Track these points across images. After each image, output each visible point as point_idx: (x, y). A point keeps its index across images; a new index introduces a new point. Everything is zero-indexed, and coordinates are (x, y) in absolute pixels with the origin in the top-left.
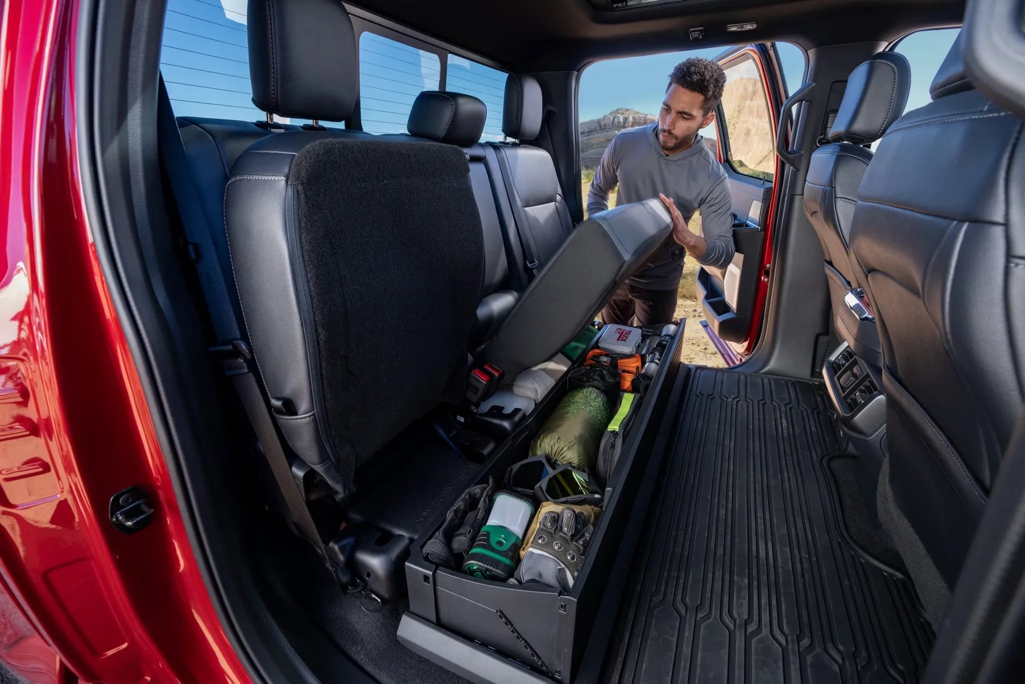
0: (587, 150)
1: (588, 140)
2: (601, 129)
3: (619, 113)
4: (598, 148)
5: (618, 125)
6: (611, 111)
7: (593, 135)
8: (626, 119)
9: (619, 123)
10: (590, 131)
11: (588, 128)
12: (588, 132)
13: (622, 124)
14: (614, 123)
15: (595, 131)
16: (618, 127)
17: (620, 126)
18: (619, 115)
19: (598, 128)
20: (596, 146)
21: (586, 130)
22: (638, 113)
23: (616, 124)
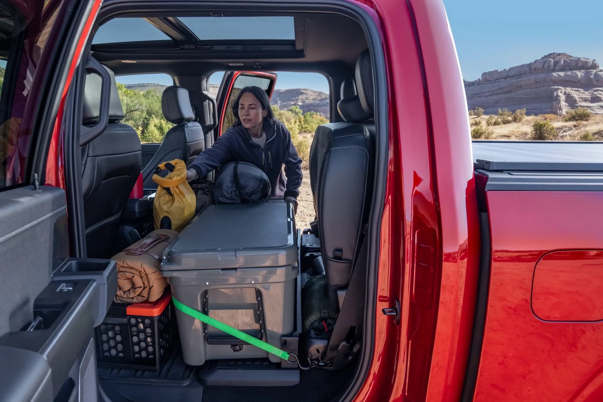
0: (516, 91)
1: (517, 82)
2: (531, 72)
3: (550, 58)
4: (526, 89)
5: (548, 69)
6: (543, 56)
7: (523, 77)
8: (556, 63)
9: (549, 66)
10: (521, 75)
11: (519, 72)
12: (518, 75)
13: (552, 68)
14: (544, 67)
15: (525, 74)
16: (548, 70)
17: (549, 69)
18: (550, 59)
19: (528, 72)
20: (525, 88)
21: (517, 74)
22: (571, 56)
23: (546, 68)
